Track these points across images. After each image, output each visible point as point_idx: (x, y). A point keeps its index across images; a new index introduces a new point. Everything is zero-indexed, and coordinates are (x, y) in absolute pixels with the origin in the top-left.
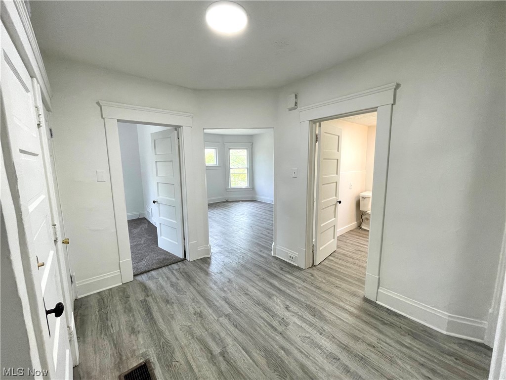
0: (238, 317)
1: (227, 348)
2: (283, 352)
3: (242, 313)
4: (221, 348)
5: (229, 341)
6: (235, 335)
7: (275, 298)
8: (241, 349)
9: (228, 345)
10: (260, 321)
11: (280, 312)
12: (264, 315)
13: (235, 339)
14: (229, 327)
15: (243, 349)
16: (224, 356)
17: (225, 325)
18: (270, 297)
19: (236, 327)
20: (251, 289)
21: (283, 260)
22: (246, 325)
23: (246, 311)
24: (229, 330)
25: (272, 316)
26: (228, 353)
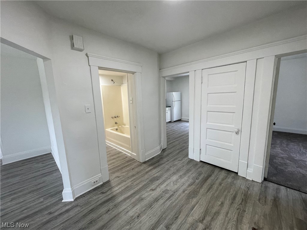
0: (167, 218)
1: (197, 220)
2: (185, 192)
3: (162, 216)
4: (198, 223)
5: (190, 220)
6: (184, 217)
7: (143, 196)
8: (193, 211)
9: (194, 219)
10: (168, 203)
11: (158, 193)
12: (161, 201)
13: (187, 216)
14: (179, 223)
15: (192, 210)
16: (203, 220)
17: (178, 226)
18: (142, 199)
19: (177, 218)
20: (131, 213)
21: (89, 192)
22: (173, 211)
23: (159, 213)
24: (182, 222)
25: (162, 197)
26: (199, 218)
